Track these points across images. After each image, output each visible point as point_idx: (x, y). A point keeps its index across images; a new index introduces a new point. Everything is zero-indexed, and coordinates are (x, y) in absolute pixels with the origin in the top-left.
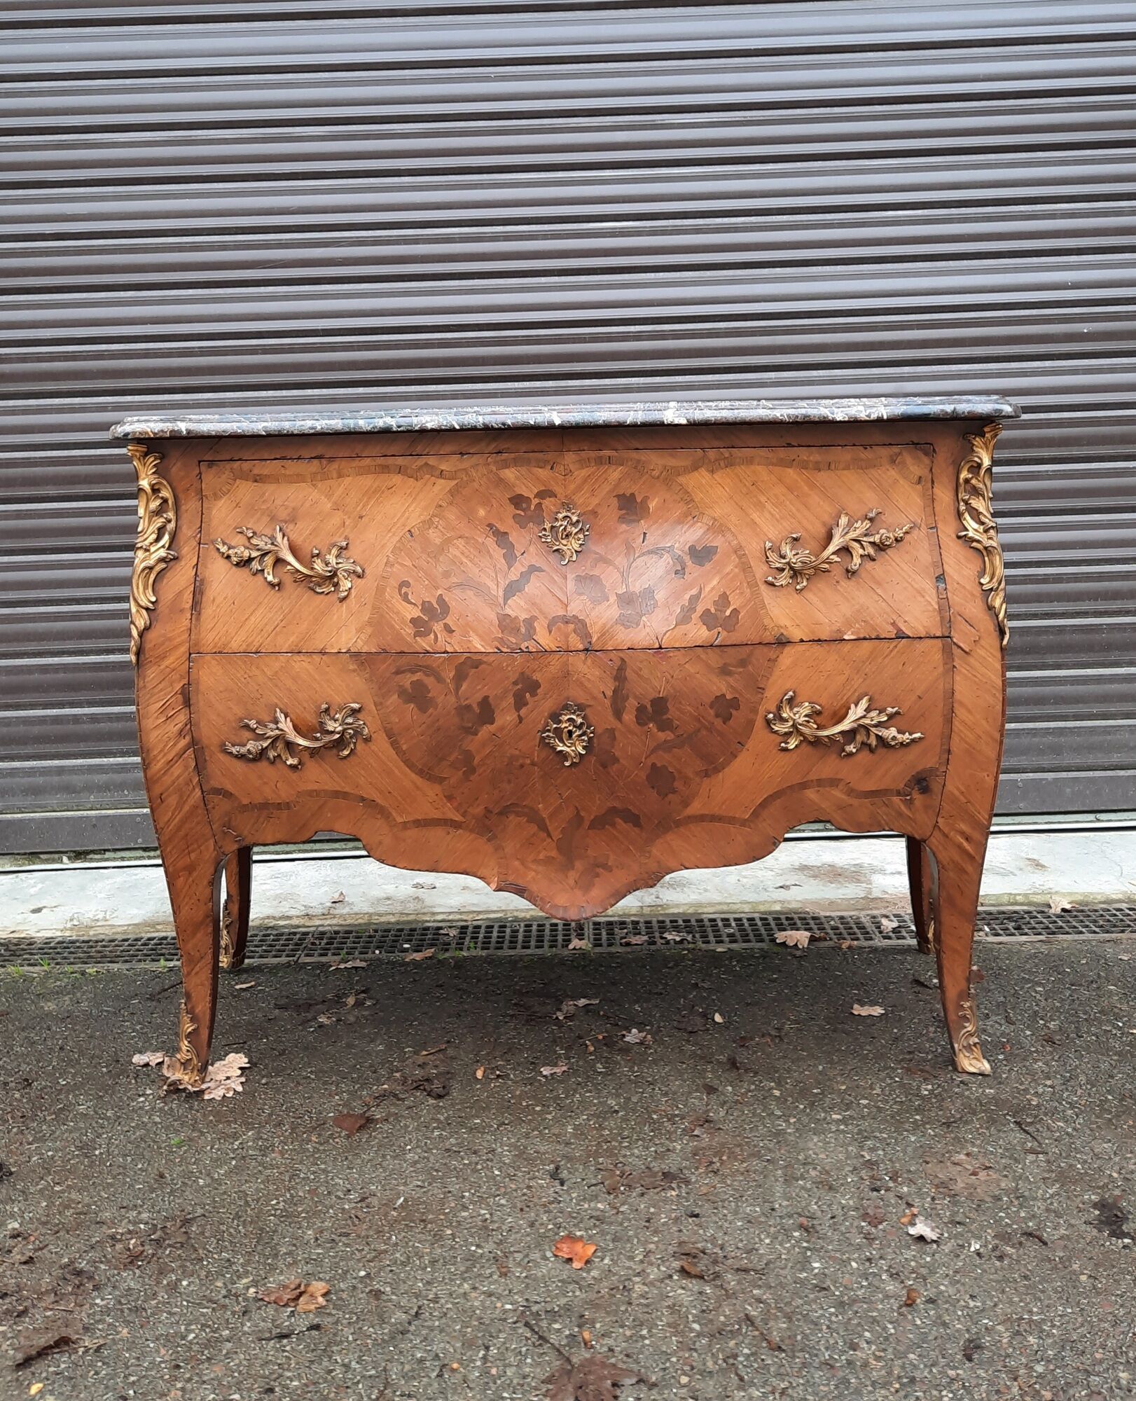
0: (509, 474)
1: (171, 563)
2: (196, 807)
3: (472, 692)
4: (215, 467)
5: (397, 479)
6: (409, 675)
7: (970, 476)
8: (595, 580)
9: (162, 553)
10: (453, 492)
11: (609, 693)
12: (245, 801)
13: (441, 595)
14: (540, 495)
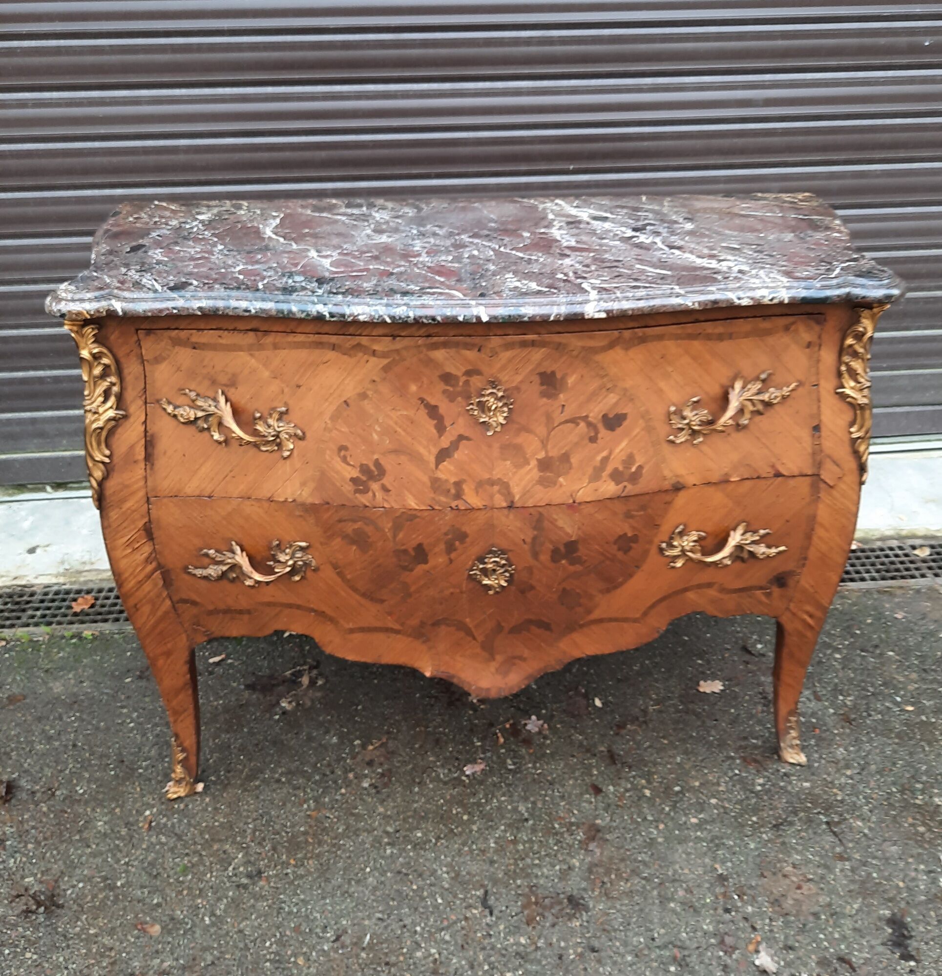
0: (439, 355)
1: (121, 421)
2: (166, 613)
3: (410, 539)
4: (152, 336)
5: (331, 355)
6: (350, 524)
7: (854, 342)
8: (518, 449)
9: (111, 413)
10: (386, 369)
11: (528, 540)
12: (211, 607)
13: (377, 460)
14: (468, 373)
